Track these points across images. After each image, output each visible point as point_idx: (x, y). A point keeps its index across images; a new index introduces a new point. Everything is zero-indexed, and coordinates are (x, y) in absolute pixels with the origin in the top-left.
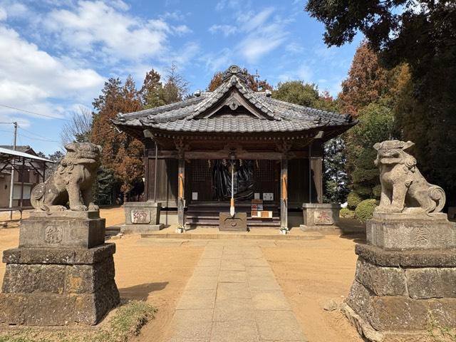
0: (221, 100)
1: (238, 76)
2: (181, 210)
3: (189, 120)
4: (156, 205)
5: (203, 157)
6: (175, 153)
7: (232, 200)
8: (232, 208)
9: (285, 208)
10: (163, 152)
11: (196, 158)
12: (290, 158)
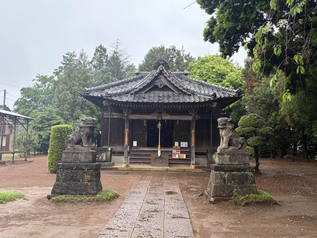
0: (153, 81)
1: (163, 66)
2: (126, 153)
3: (132, 94)
4: (109, 149)
5: (140, 118)
6: (122, 116)
7: (159, 146)
8: (159, 152)
9: (193, 152)
10: (114, 114)
11: (136, 118)
12: (197, 119)
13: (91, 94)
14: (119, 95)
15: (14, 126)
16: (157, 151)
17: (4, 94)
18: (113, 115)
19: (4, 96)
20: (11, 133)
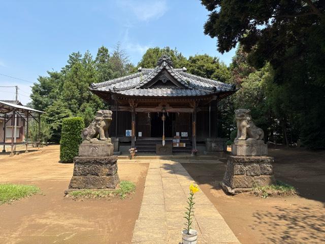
0: (156, 77)
1: (167, 62)
2: (133, 143)
3: (138, 89)
4: (118, 140)
6: (129, 109)
7: (164, 136)
8: (164, 142)
9: (195, 141)
10: (120, 107)
11: (142, 111)
12: (198, 111)
13: (99, 89)
14: (126, 89)
15: (26, 119)
16: (162, 141)
17: (15, 90)
18: (119, 109)
19: (15, 92)
20: (24, 125)
